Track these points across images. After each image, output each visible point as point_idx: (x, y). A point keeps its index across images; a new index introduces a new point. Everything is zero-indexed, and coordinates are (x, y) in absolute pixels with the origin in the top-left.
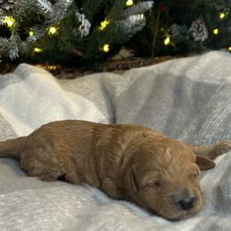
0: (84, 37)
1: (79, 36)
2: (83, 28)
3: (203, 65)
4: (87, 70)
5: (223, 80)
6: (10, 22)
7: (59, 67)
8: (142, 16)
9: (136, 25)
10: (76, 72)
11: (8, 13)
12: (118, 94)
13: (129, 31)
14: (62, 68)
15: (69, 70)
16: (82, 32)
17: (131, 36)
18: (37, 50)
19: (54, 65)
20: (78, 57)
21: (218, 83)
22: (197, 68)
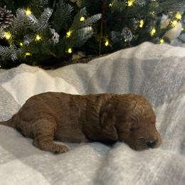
0: (56, 44)
2: (55, 38)
3: (144, 50)
5: (161, 56)
6: (8, 36)
8: (91, 28)
9: (88, 34)
11: (6, 30)
13: (84, 38)
16: (55, 40)
17: (85, 41)
18: (28, 54)
20: (53, 57)
21: (158, 58)
22: (141, 52)
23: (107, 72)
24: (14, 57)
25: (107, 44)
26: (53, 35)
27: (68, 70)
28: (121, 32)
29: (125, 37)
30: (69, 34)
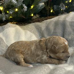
0: (25, 12)
1: (23, 11)
2: (25, 9)
3: (71, 16)
4: (26, 23)
7: (17, 22)
8: (43, 3)
9: (42, 7)
10: (23, 24)
11: (0, 6)
12: (43, 30)
13: (40, 9)
14: (18, 23)
15: (20, 23)
19: (15, 22)
20: (24, 19)
22: (69, 17)
23: (52, 27)
24: (4, 19)
25: (52, 11)
26: (24, 7)
28: (59, 5)
29: (61, 8)
30: (32, 7)
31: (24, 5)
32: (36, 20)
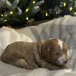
0: (20, 15)
2: (20, 12)
7: (12, 26)
8: (38, 7)
9: (37, 10)
12: (39, 33)
13: (34, 12)
15: (15, 27)
16: (19, 13)
17: (35, 14)
23: (48, 31)
25: (47, 15)
26: (19, 10)
27: (27, 29)
28: (54, 9)
29: (56, 11)
30: (27, 10)
31: (19, 8)
32: (31, 24)
